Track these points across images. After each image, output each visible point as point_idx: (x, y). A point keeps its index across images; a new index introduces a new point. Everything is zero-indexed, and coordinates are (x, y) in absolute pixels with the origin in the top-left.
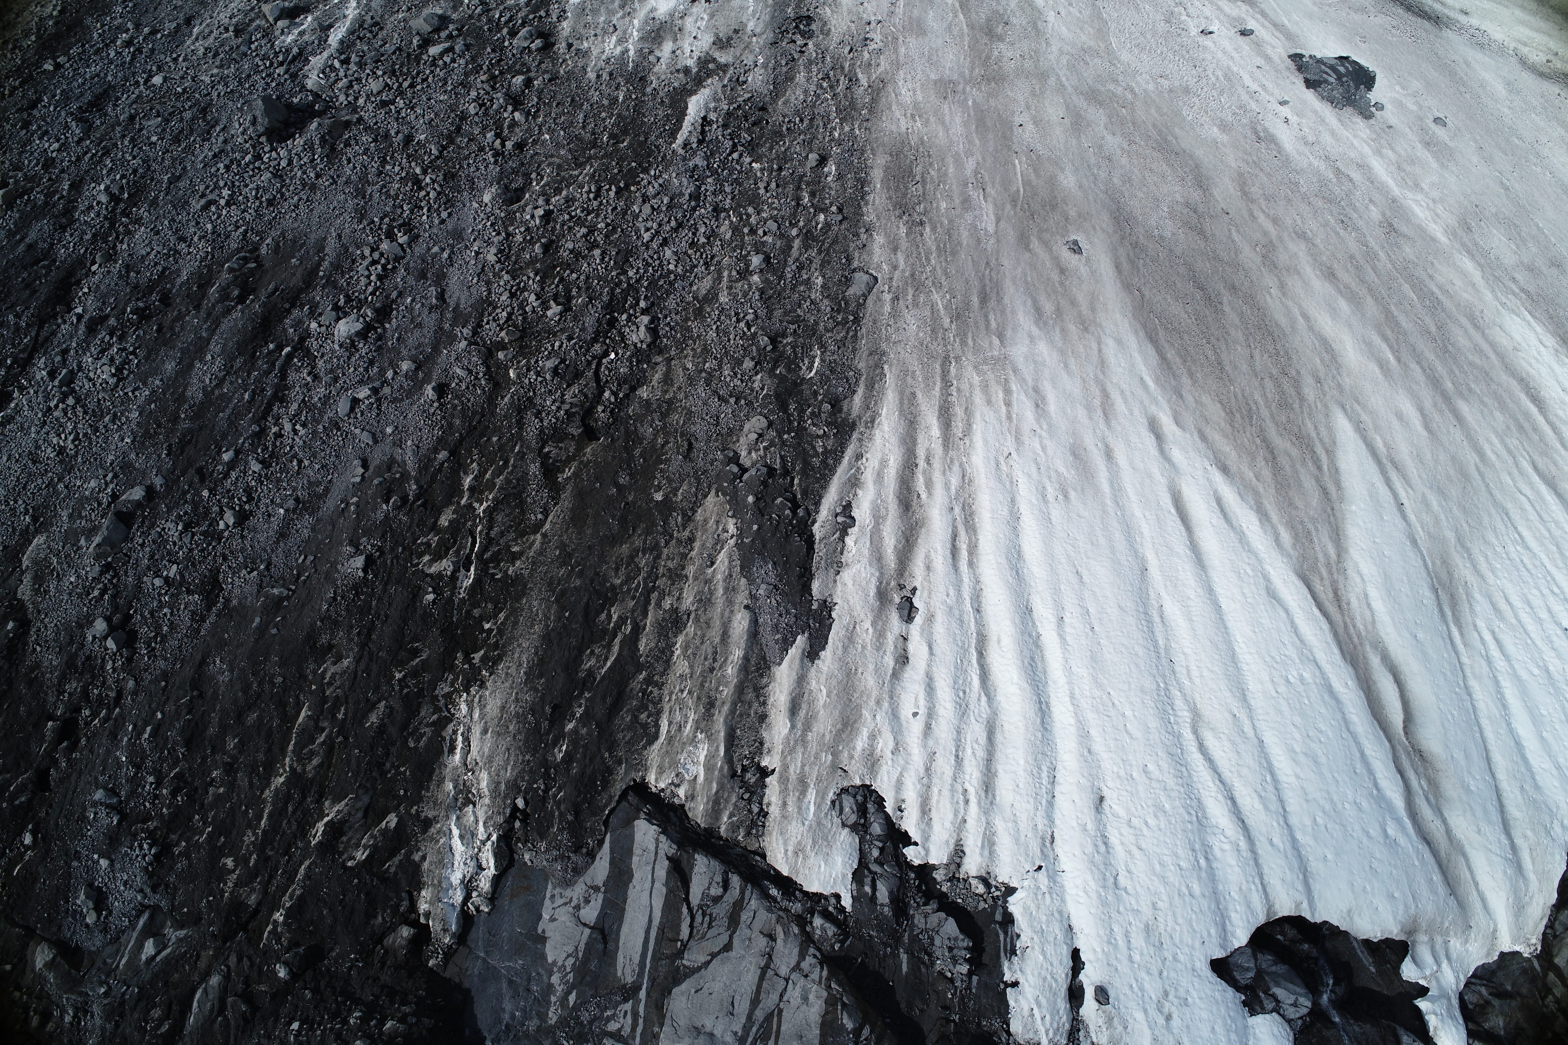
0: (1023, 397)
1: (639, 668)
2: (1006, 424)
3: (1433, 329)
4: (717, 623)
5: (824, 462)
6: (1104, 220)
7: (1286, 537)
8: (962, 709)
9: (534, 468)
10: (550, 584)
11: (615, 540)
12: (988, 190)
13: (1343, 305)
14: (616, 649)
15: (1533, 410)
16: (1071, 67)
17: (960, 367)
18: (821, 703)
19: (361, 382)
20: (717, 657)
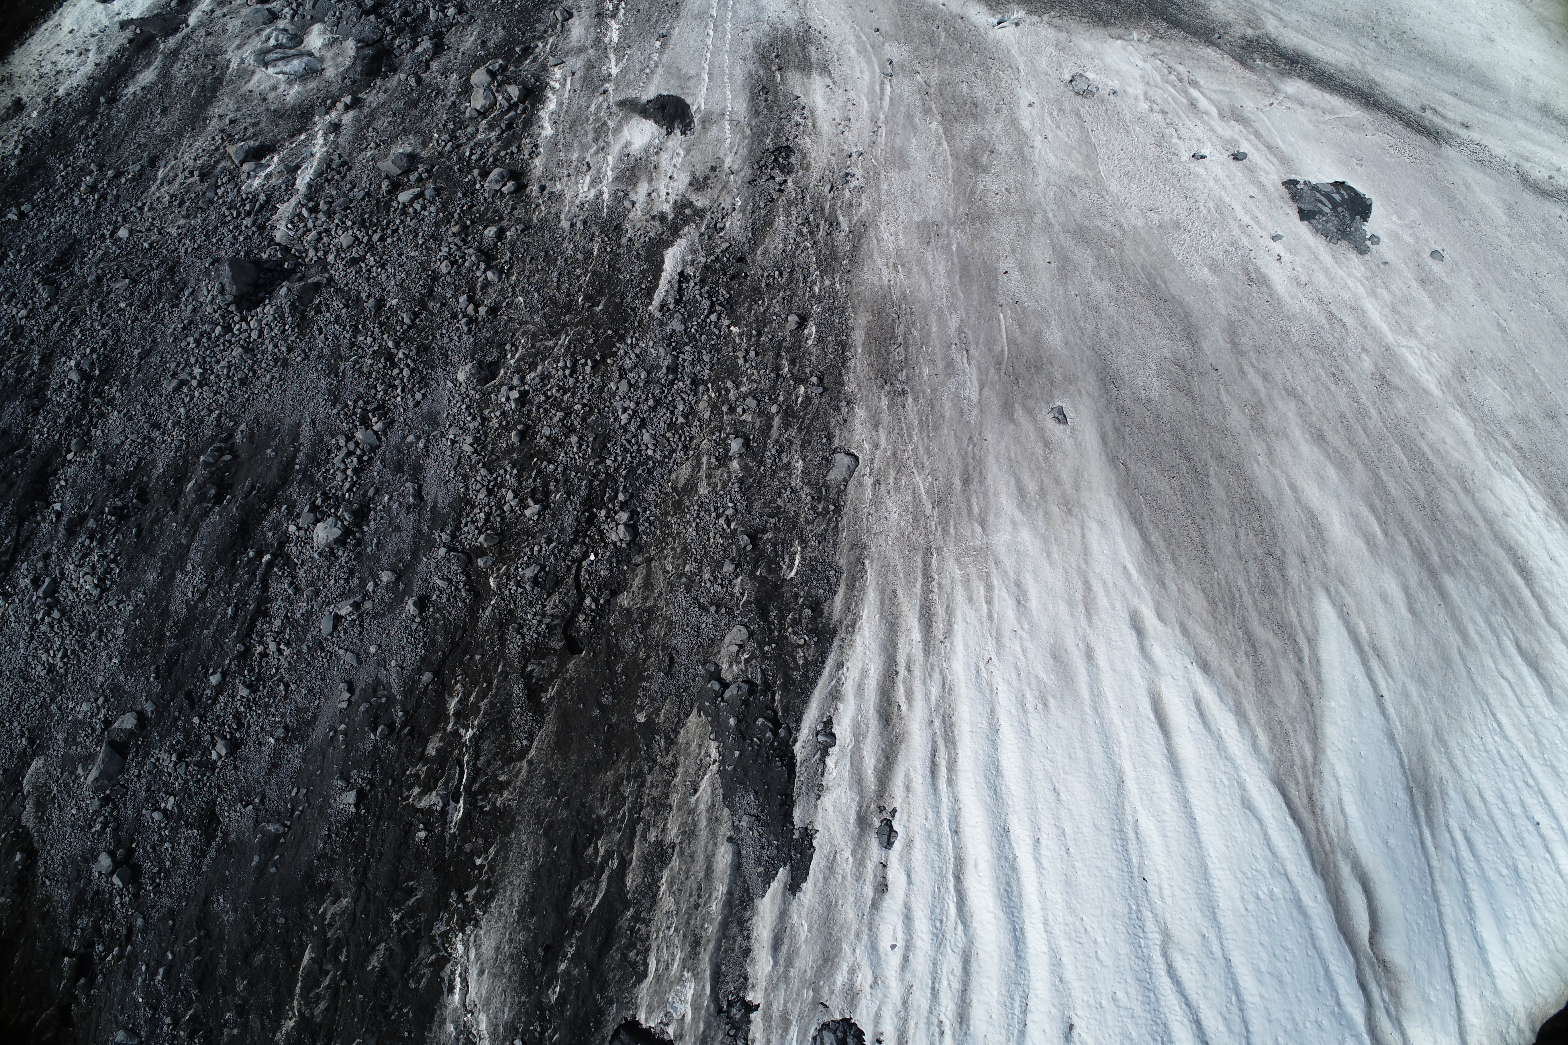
0: (1004, 593)
1: (627, 905)
2: (987, 625)
3: (1422, 495)
4: (701, 857)
5: (805, 675)
6: (1090, 384)
7: (1263, 739)
8: (939, 939)
9: (518, 690)
10: (538, 816)
11: (600, 766)
12: (972, 351)
13: (1332, 473)
14: (604, 885)
15: (1520, 582)
16: (1059, 201)
17: (942, 560)
18: (803, 938)
19: (343, 596)
20: (702, 891)
